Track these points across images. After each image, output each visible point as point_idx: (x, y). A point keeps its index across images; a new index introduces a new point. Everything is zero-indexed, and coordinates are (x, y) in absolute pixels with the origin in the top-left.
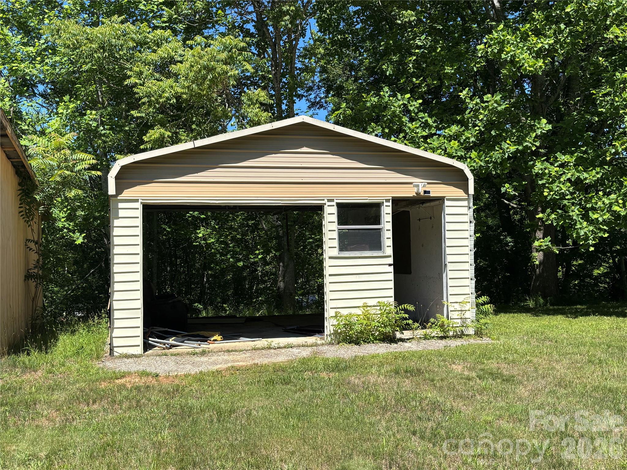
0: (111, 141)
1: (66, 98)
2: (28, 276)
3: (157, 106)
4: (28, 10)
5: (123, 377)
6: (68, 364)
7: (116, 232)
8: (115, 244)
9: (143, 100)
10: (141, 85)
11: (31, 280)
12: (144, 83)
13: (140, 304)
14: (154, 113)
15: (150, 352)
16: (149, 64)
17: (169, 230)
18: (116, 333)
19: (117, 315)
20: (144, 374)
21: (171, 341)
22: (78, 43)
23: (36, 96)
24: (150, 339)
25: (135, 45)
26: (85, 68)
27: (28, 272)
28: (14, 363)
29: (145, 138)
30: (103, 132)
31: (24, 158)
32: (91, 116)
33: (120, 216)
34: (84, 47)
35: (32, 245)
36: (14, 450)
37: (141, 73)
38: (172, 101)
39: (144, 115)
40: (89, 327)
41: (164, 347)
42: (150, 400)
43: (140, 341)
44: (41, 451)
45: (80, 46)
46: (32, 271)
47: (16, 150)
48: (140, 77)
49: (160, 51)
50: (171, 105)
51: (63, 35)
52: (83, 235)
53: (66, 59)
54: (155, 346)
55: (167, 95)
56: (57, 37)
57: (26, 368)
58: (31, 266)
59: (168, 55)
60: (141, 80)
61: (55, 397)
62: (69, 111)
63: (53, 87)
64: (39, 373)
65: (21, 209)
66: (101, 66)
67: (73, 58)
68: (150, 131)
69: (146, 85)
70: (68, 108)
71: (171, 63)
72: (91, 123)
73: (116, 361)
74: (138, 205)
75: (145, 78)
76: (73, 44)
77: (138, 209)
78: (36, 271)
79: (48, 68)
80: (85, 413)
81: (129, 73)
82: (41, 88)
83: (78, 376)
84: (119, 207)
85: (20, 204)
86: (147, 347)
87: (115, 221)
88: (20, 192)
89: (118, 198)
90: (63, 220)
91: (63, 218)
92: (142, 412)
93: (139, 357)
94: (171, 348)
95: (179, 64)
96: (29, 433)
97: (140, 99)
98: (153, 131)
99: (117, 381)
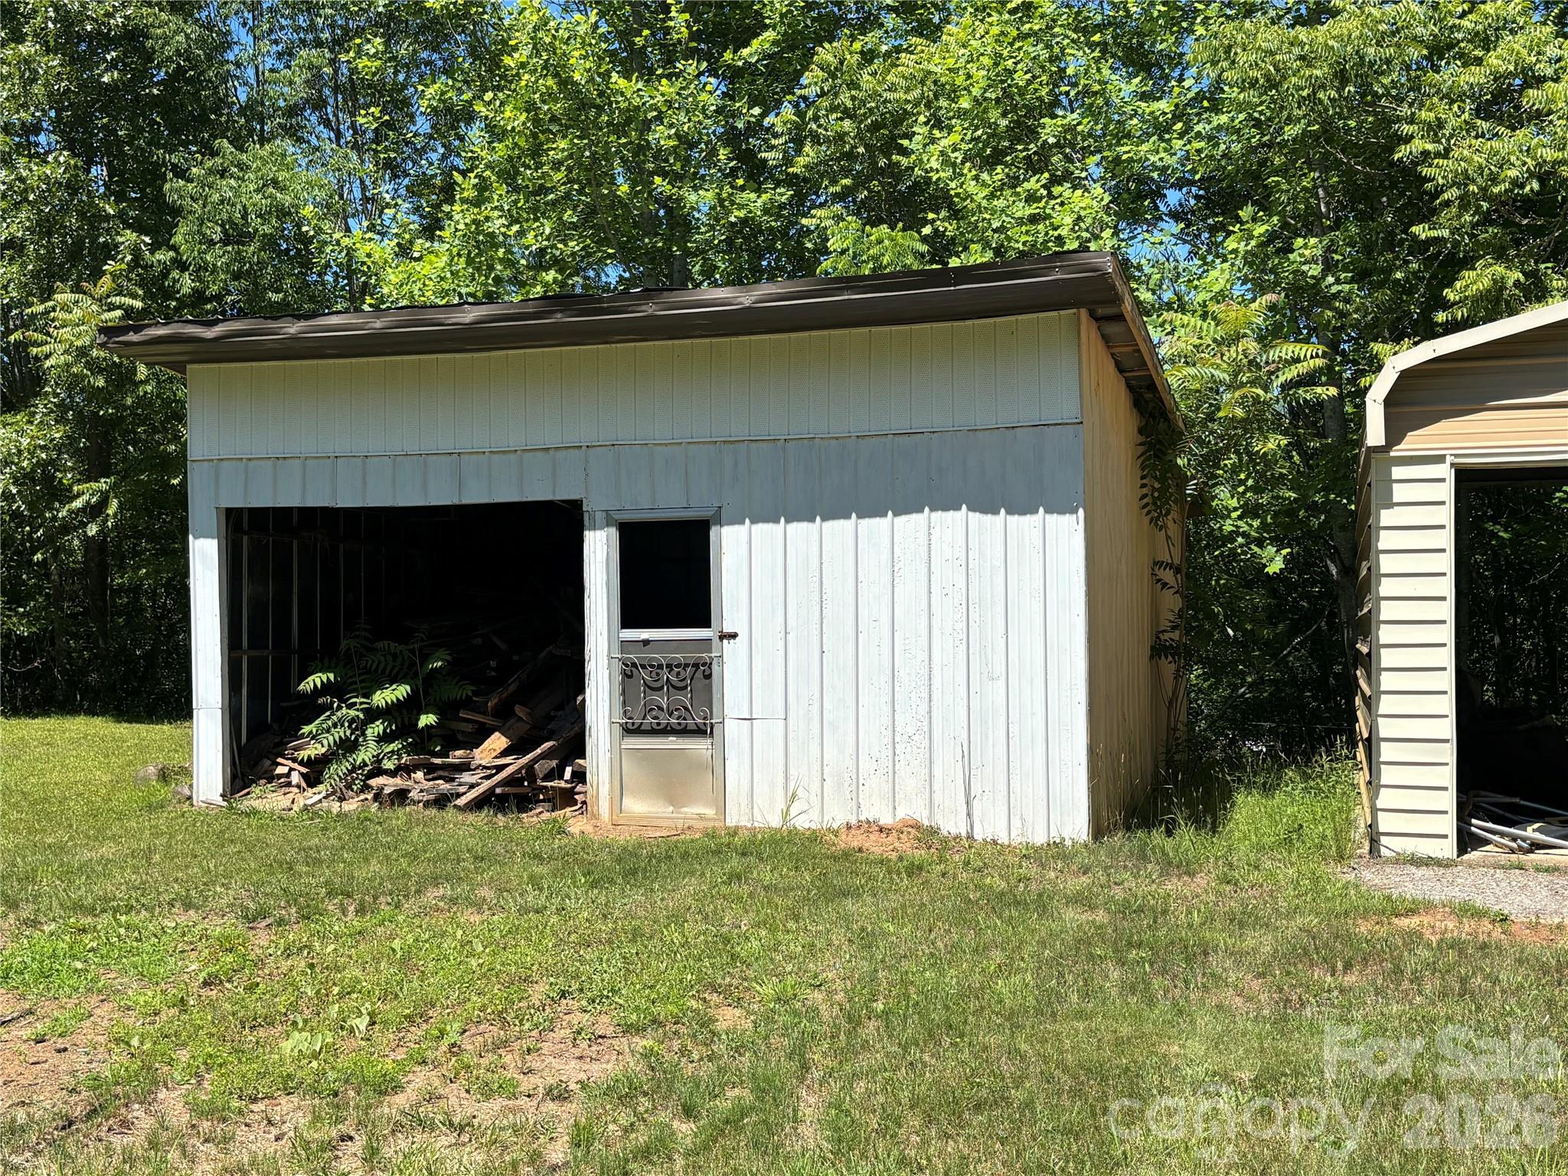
0: (1356, 311)
1: (1245, 213)
2: (1158, 650)
3: (1485, 205)
4: (1156, 14)
5: (1411, 912)
6: (1268, 864)
7: (1386, 540)
8: (1382, 571)
9: (1446, 196)
10: (1438, 155)
11: (1167, 658)
12: (1447, 150)
13: (1447, 728)
14: (1474, 226)
15: (1474, 856)
16: (1461, 97)
17: (1505, 535)
18: (1386, 798)
19: (1387, 752)
20: (1466, 911)
21: (1532, 832)
22: (1277, 70)
23: (1163, 220)
24: (1474, 821)
25: (1425, 52)
26: (1291, 131)
27: (1158, 638)
28: (1142, 851)
29: (1450, 295)
30: (1334, 289)
31: (1156, 368)
32: (1307, 249)
33: (1395, 500)
34: (1294, 80)
35: (1168, 576)
36: (1177, 1055)
37: (1440, 124)
38: (1528, 188)
39: (1446, 233)
40: (1306, 777)
41: (1514, 845)
42: (1496, 981)
43: (1448, 824)
44: (1240, 1068)
45: (1284, 78)
46: (1166, 636)
47: (1139, 351)
48: (1436, 134)
49: (1493, 60)
50: (1526, 199)
51: (1242, 58)
52: (1285, 552)
53: (1242, 116)
54: (1487, 842)
55: (1513, 173)
56: (1225, 64)
57: (1170, 863)
58: (1165, 624)
59: (1516, 65)
60: (1439, 142)
61: (1250, 943)
62: (1253, 243)
63: (1202, 192)
64: (1201, 880)
65: (1145, 491)
66: (1327, 124)
67: (1261, 113)
68: (1466, 273)
69: (1456, 153)
70: (1251, 237)
71: (1526, 85)
72: (1305, 268)
73: (1388, 870)
74: (1445, 471)
75: (1452, 136)
76: (1268, 77)
77: (1443, 480)
78: (1176, 635)
79: (1203, 144)
80: (1329, 991)
81: (1406, 129)
82: (1173, 197)
83: (1297, 897)
84: (1394, 477)
85: (1142, 478)
86: (1467, 841)
87: (1383, 512)
88: (1141, 449)
89: (1392, 454)
90: (1234, 515)
91: (1235, 509)
92: (1479, 1008)
93: (1447, 866)
94: (1532, 852)
95: (1550, 83)
96: (1204, 1021)
97: (1439, 191)
98: (1473, 274)
99: (1395, 921)
